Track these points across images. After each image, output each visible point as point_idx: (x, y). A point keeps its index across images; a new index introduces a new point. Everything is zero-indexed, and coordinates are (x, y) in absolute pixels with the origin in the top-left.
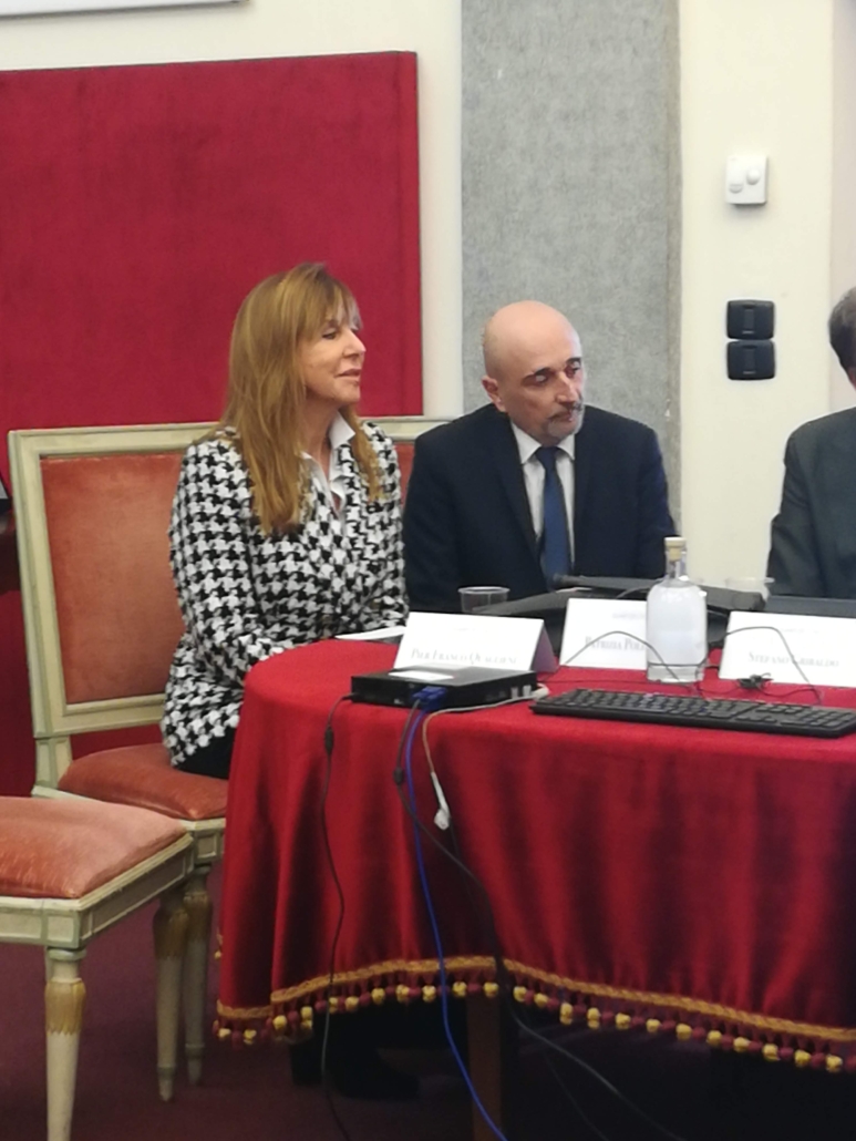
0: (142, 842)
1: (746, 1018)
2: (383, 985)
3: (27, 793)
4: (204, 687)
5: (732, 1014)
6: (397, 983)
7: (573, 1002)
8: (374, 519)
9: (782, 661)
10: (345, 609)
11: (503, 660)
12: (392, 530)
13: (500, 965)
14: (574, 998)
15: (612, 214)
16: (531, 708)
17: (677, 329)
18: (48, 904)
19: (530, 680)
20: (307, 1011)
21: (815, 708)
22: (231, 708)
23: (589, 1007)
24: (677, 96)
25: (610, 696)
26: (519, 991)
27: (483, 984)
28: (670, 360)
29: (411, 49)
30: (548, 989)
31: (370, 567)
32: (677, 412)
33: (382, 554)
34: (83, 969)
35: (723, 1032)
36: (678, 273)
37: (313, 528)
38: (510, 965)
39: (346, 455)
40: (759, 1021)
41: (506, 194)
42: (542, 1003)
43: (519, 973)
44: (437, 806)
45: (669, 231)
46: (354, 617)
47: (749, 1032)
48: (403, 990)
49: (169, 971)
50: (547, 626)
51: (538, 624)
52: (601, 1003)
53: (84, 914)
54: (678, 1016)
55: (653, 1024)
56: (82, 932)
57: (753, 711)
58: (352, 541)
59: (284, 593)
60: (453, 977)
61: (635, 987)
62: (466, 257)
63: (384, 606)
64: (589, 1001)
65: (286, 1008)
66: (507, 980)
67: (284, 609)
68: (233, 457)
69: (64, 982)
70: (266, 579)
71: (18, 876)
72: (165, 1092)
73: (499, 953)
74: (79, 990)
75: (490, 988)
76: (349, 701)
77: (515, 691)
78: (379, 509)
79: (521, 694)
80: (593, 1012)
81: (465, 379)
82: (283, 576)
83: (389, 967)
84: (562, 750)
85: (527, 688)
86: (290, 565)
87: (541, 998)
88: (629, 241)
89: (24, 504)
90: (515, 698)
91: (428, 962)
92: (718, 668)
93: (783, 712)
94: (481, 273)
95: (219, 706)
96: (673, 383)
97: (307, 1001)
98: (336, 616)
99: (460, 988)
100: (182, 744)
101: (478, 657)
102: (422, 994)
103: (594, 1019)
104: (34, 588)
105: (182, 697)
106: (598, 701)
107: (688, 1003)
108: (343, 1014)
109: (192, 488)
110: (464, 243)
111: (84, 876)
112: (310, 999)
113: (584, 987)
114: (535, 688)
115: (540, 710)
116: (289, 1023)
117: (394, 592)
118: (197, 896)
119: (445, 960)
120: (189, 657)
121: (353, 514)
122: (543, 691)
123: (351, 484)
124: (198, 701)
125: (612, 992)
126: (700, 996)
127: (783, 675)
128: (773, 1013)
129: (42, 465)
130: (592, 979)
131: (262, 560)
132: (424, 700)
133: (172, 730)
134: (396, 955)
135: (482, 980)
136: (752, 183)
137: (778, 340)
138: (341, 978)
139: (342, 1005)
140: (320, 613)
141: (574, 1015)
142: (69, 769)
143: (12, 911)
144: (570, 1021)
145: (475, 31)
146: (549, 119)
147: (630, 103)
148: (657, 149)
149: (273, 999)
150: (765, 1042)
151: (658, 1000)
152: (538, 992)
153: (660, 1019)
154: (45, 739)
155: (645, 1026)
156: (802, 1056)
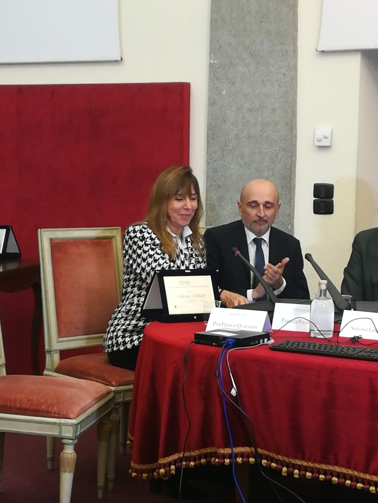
1: (362, 475)
2: (205, 458)
5: (356, 474)
6: (212, 457)
7: (288, 467)
11: (251, 327)
13: (256, 451)
14: (288, 465)
15: (269, 148)
16: (270, 348)
17: (294, 194)
18: (63, 421)
19: (267, 336)
20: (173, 467)
23: (294, 469)
24: (296, 104)
25: (302, 344)
26: (264, 462)
27: (248, 459)
28: (290, 206)
29: (188, 82)
30: (277, 461)
32: (293, 226)
34: (77, 448)
35: (351, 482)
36: (295, 172)
38: (260, 451)
39: (189, 239)
40: (368, 477)
41: (225, 139)
42: (274, 466)
43: (264, 454)
44: (233, 387)
45: (291, 157)
47: (363, 481)
48: (215, 461)
49: (103, 445)
50: (269, 313)
51: (266, 313)
52: (300, 468)
53: (76, 425)
54: (332, 473)
55: (322, 477)
56: (76, 432)
57: (363, 351)
60: (237, 455)
61: (314, 461)
62: (208, 163)
64: (295, 466)
65: (164, 466)
69: (69, 452)
71: (50, 410)
72: (100, 495)
73: (256, 446)
74: (74, 455)
75: (252, 460)
76: (194, 343)
77: (261, 341)
79: (263, 342)
80: (296, 471)
83: (209, 450)
85: (266, 340)
87: (274, 465)
88: (275, 159)
89: (43, 258)
90: (261, 343)
91: (227, 449)
93: (375, 352)
94: (215, 170)
96: (292, 215)
97: (173, 463)
99: (239, 460)
101: (241, 326)
102: (224, 462)
103: (296, 474)
104: (46, 291)
106: (298, 346)
107: (337, 469)
108: (188, 468)
110: (208, 158)
111: (77, 409)
112: (175, 462)
113: (293, 461)
114: (269, 340)
115: (273, 348)
116: (166, 472)
119: (234, 449)
122: (272, 341)
123: (192, 250)
125: (304, 464)
126: (342, 466)
128: (374, 474)
129: (51, 243)
130: (296, 458)
132: (227, 344)
134: (212, 445)
135: (248, 457)
136: (326, 138)
137: (336, 199)
138: (187, 455)
139: (188, 465)
141: (287, 472)
142: (59, 364)
143: (48, 423)
144: (286, 475)
145: (214, 76)
146: (244, 111)
147: (277, 106)
148: (287, 124)
149: (159, 462)
150: (370, 486)
151: (324, 467)
152: (272, 462)
153: (325, 474)
154: (50, 352)
155: (319, 477)
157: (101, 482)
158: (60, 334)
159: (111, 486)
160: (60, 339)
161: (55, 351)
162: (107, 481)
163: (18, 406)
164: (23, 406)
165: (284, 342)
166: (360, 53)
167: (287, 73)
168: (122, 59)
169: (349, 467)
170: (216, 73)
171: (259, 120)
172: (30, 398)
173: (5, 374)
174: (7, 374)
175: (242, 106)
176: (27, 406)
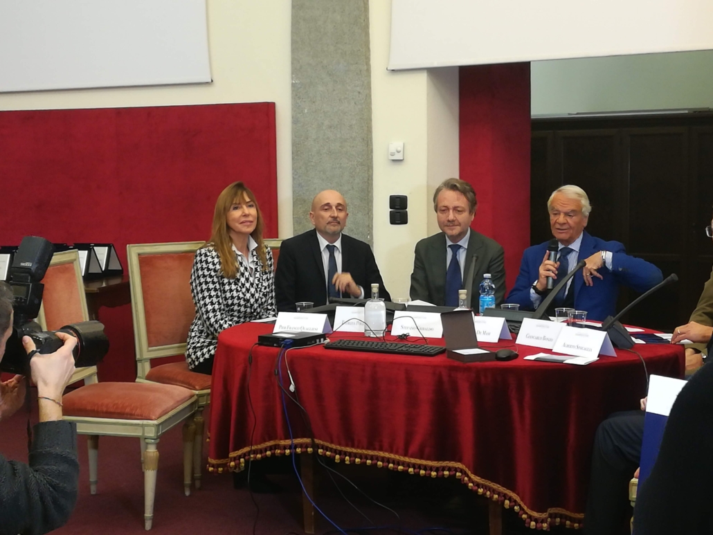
0: (178, 399)
1: (402, 458)
2: (270, 450)
3: (134, 382)
4: (202, 340)
5: (397, 457)
6: (275, 449)
7: (340, 454)
8: (265, 277)
9: (413, 328)
10: (255, 310)
11: (313, 329)
12: (271, 281)
13: (313, 441)
14: (340, 453)
15: (348, 163)
16: (324, 346)
17: (372, 206)
18: (145, 422)
19: (323, 336)
20: (242, 460)
21: (426, 346)
22: (211, 347)
23: (346, 456)
24: (371, 120)
25: (353, 342)
26: (320, 451)
27: (307, 449)
28: (369, 217)
29: (273, 101)
30: (331, 450)
31: (263, 295)
32: (372, 236)
33: (267, 290)
34: (159, 447)
35: (394, 464)
36: (372, 185)
37: (243, 280)
38: (317, 441)
39: (255, 253)
40: (407, 459)
41: (309, 155)
42: (328, 455)
43: (320, 444)
44: (291, 383)
45: (368, 171)
46: (258, 313)
47: (403, 464)
48: (278, 451)
49: (188, 446)
50: (328, 316)
51: (324, 316)
52: (350, 454)
53: (158, 425)
54: (378, 458)
55: (369, 462)
56: (158, 432)
57: (404, 346)
58: (257, 285)
59: (233, 304)
60: (296, 447)
61: (363, 448)
62: (294, 179)
63: (268, 309)
64: (346, 454)
65: (234, 459)
66: (316, 447)
67: (232, 310)
68: (214, 254)
70: (226, 299)
71: (134, 412)
72: (187, 493)
73: (312, 436)
74: (157, 454)
75: (310, 449)
76: (257, 345)
77: (318, 341)
78: (266, 273)
79: (320, 341)
80: (347, 458)
81: (294, 224)
82: (232, 297)
83: (273, 442)
85: (322, 339)
86: (235, 294)
87: (328, 453)
88: (354, 173)
89: (132, 272)
90: (318, 343)
91: (287, 441)
92: (391, 332)
93: (414, 347)
94: (300, 184)
95: (207, 346)
96: (371, 226)
97: (242, 456)
98: (252, 313)
99: (299, 450)
100: (194, 362)
101: (304, 328)
102: (285, 452)
103: (347, 460)
104: (136, 303)
105: (193, 343)
106: (348, 344)
107: (381, 454)
108: (256, 461)
109: (199, 266)
110: (293, 174)
111: (159, 411)
112: (244, 455)
113: (344, 449)
114: (325, 339)
115: (327, 347)
116: (235, 465)
117: (272, 304)
118: (199, 419)
119: (293, 440)
120: (196, 328)
121: (258, 275)
122: (328, 340)
123: (257, 264)
124: (199, 345)
125: (354, 450)
126: (386, 451)
127: (414, 333)
128: (412, 456)
129: (139, 258)
130: (347, 445)
131: (225, 292)
132: (286, 344)
133: (189, 356)
134: (276, 438)
135: (307, 447)
136: (398, 152)
137: (410, 210)
139: (255, 458)
140: (246, 312)
141: (341, 459)
142: (150, 372)
143: (132, 425)
144: (339, 461)
145: (296, 95)
146: (324, 128)
147: (354, 122)
148: (363, 139)
149: (230, 456)
150: (409, 467)
151: (370, 453)
152: (327, 451)
153: (372, 459)
154: (141, 361)
155: (366, 463)
156: (422, 472)
157: (188, 481)
158: (150, 344)
159: (198, 484)
160: (150, 349)
161: (146, 359)
162: (193, 479)
163: (105, 409)
164: (109, 410)
165: (337, 341)
166: (426, 71)
167: (361, 91)
168: (212, 81)
169: (391, 452)
170: (298, 92)
171: (338, 136)
172: (116, 402)
173: (97, 382)
174: (99, 381)
175: (323, 123)
176: (112, 410)
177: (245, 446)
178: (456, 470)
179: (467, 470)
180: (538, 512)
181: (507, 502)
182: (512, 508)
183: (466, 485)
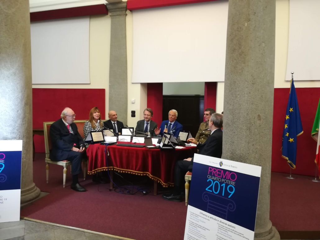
1: (134, 171)
9: (137, 141)
11: (114, 141)
15: (122, 103)
16: (116, 145)
19: (116, 143)
21: (140, 145)
24: (127, 94)
28: (127, 115)
29: (105, 89)
35: (132, 173)
36: (127, 108)
40: (136, 172)
41: (113, 101)
44: (108, 154)
45: (127, 105)
47: (135, 173)
48: (104, 170)
50: (117, 137)
52: (122, 170)
54: (129, 171)
55: (126, 172)
57: (135, 145)
60: (109, 168)
61: (125, 169)
62: (109, 106)
64: (121, 170)
65: (94, 171)
66: (114, 169)
73: (113, 166)
75: (112, 169)
76: (100, 145)
83: (103, 168)
84: (119, 149)
87: (117, 170)
88: (123, 105)
91: (107, 167)
92: (132, 142)
93: (138, 145)
99: (109, 169)
101: (111, 141)
103: (121, 172)
112: (96, 171)
125: (123, 169)
130: (121, 168)
132: (107, 144)
134: (104, 167)
136: (133, 101)
137: (136, 114)
138: (99, 169)
144: (119, 172)
145: (110, 87)
147: (123, 94)
148: (126, 98)
151: (127, 170)
156: (139, 174)
165: (119, 144)
166: (140, 83)
167: (125, 87)
168: (90, 83)
169: (132, 170)
171: (120, 97)
175: (116, 94)
177: (96, 168)
178: (147, 174)
179: (149, 174)
180: (165, 183)
181: (159, 181)
182: (160, 183)
183: (149, 177)
